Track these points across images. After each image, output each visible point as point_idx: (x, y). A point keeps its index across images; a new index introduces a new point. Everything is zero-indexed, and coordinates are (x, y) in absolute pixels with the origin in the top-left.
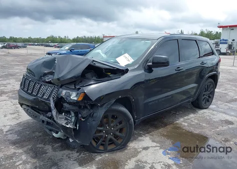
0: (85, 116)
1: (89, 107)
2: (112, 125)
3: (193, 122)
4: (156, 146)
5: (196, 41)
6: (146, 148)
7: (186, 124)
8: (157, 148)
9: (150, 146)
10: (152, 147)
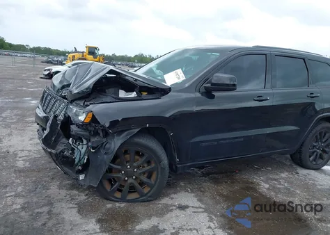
0: (95, 145)
1: (101, 134)
2: (135, 164)
3: (280, 184)
4: (200, 208)
5: (304, 59)
6: (183, 208)
7: (267, 186)
8: (201, 210)
9: (191, 205)
10: (193, 207)
